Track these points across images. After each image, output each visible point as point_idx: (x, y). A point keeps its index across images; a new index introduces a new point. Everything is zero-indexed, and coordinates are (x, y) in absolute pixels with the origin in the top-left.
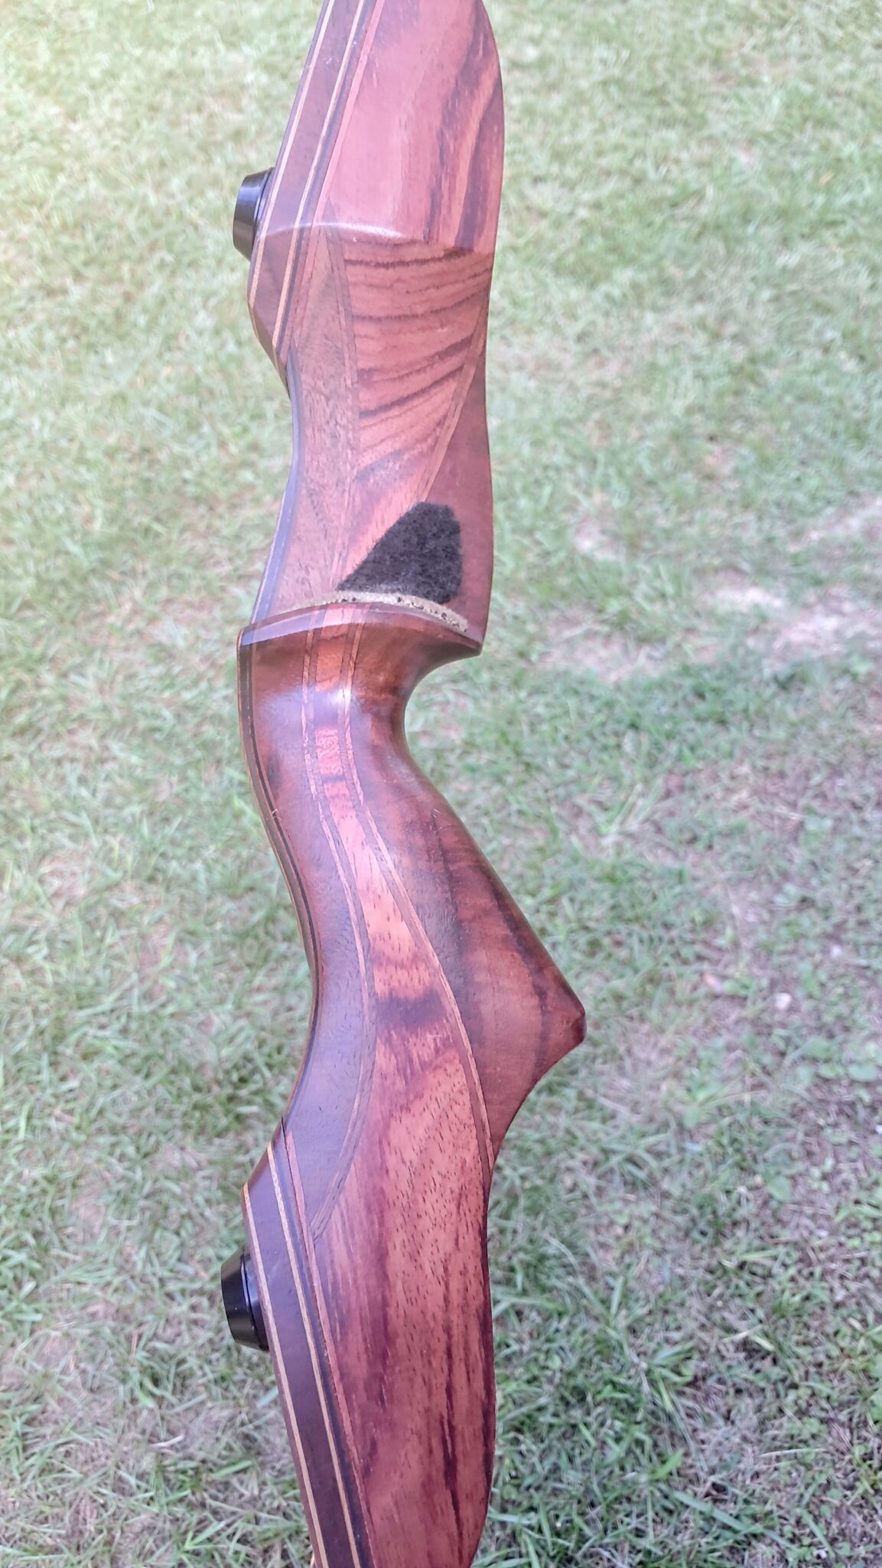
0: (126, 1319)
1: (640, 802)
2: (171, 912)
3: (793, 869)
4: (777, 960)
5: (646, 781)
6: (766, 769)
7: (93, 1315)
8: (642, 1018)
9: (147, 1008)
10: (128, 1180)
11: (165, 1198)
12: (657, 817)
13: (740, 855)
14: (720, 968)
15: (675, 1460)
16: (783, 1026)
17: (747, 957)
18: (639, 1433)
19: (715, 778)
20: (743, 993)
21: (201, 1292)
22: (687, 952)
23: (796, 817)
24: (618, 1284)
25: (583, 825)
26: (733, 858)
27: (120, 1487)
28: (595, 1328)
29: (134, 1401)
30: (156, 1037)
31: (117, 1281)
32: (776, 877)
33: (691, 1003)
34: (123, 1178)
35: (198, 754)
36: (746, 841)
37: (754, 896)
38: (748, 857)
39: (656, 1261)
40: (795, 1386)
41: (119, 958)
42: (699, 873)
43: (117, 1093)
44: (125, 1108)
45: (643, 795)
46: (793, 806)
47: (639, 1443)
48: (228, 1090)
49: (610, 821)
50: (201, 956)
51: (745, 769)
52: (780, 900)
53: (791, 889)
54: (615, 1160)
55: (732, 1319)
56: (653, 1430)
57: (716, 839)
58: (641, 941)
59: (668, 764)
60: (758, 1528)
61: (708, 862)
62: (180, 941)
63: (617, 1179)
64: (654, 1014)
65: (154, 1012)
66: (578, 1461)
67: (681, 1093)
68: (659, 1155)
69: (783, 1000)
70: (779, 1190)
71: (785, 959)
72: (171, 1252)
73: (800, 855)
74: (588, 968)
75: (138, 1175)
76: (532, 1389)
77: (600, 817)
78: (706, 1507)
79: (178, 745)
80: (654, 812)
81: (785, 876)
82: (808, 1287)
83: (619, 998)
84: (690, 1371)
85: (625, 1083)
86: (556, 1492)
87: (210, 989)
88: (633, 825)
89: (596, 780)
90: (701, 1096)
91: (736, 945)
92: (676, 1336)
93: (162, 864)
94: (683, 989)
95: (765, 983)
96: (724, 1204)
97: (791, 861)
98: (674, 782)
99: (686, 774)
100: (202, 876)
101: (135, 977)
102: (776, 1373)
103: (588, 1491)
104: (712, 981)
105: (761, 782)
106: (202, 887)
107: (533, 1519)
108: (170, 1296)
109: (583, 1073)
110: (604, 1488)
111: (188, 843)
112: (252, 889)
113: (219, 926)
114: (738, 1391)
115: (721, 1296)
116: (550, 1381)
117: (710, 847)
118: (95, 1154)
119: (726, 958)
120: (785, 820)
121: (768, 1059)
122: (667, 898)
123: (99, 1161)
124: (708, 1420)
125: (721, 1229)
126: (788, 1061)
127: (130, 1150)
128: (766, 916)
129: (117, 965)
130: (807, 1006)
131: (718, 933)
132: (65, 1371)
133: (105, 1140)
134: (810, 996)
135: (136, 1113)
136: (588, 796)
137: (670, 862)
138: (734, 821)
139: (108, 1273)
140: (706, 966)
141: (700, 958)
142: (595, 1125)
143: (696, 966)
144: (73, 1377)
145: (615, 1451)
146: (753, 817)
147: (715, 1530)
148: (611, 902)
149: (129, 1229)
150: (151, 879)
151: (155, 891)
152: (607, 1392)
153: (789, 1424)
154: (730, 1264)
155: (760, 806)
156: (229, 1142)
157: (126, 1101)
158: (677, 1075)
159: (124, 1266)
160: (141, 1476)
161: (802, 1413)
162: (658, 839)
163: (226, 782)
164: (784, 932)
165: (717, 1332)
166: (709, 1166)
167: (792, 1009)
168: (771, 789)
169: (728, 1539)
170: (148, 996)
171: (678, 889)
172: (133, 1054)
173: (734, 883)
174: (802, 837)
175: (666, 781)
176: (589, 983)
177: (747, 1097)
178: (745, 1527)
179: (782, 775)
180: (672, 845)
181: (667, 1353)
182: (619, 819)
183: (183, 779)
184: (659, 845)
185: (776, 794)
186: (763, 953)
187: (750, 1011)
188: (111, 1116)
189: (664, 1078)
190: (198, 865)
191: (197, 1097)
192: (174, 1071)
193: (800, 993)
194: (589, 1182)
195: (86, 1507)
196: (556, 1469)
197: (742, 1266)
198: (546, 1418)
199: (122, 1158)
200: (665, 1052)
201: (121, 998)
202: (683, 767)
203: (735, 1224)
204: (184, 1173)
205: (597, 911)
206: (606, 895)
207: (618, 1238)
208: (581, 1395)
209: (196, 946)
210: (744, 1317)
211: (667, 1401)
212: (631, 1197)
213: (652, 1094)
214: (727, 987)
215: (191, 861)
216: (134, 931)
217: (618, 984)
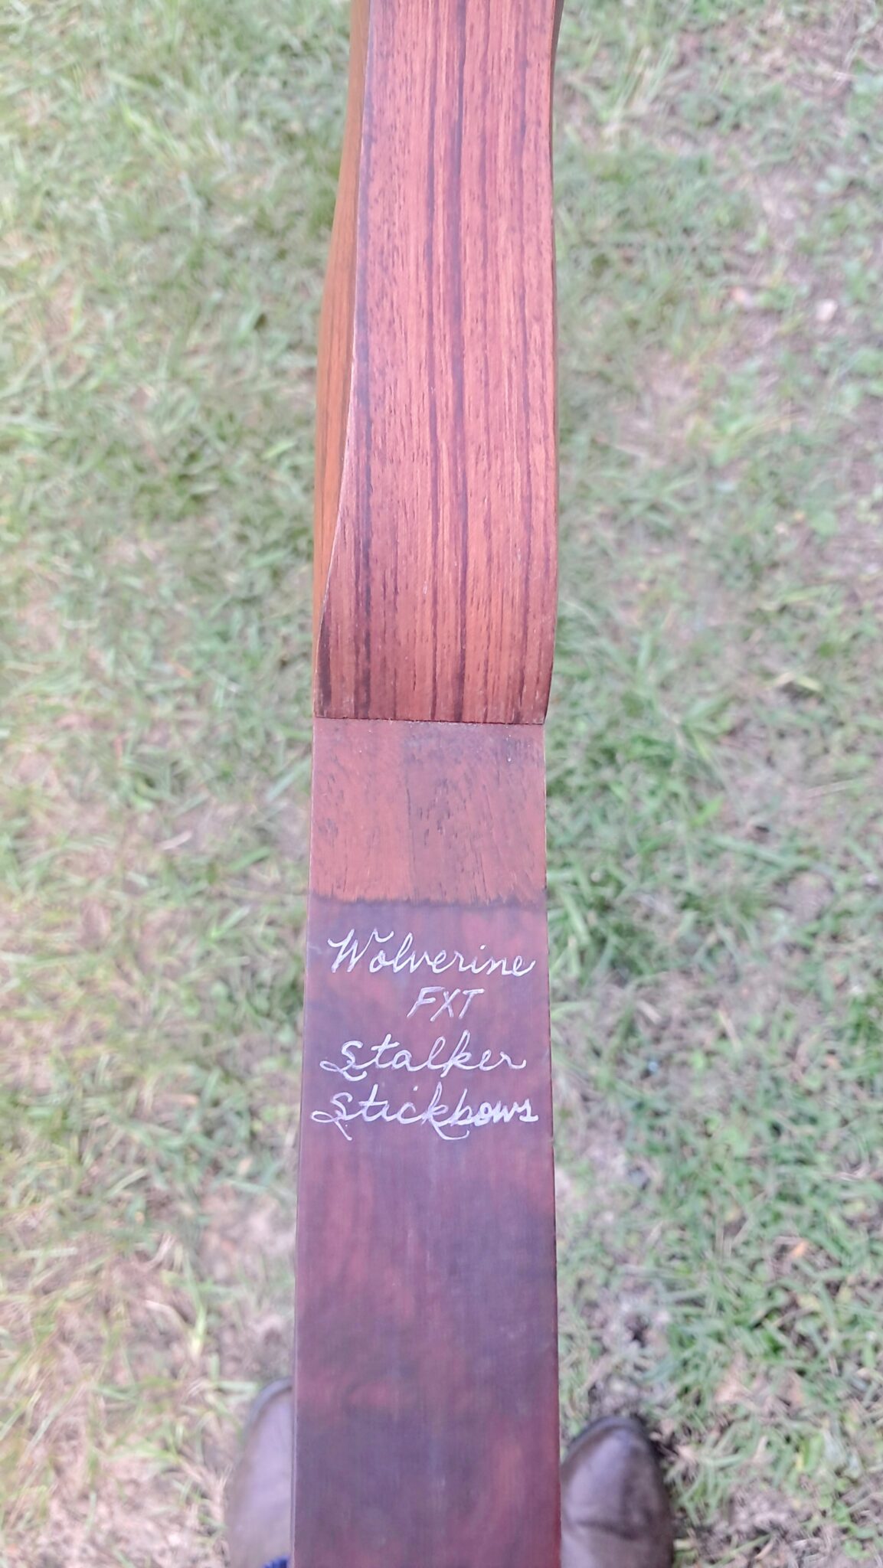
0: (106, 727)
1: (649, 74)
2: (72, 266)
3: (839, 145)
4: (820, 261)
5: (655, 45)
6: (803, 16)
7: (68, 728)
8: (661, 346)
9: (64, 385)
10: (80, 580)
11: (126, 595)
12: (671, 92)
13: (773, 132)
14: (751, 279)
15: (713, 806)
16: (826, 338)
17: (781, 263)
18: (676, 785)
19: (741, 35)
20: (778, 305)
21: (184, 690)
22: (713, 261)
23: (841, 76)
24: (645, 643)
25: (577, 111)
26: (765, 139)
27: (131, 888)
28: (621, 688)
29: (129, 806)
30: (81, 417)
31: (87, 687)
32: (819, 158)
33: (718, 324)
34: (73, 579)
35: (71, 58)
36: (780, 115)
37: (791, 186)
38: (784, 135)
39: (686, 615)
40: (841, 724)
41: (18, 328)
42: (724, 162)
43: (47, 486)
44: (61, 501)
45: (652, 63)
46: (837, 63)
47: (675, 796)
48: (176, 468)
49: (612, 104)
50: (118, 317)
51: (778, 19)
52: (823, 187)
53: (837, 173)
54: (636, 509)
55: (770, 663)
56: (691, 780)
57: (745, 114)
58: (657, 252)
59: (682, 17)
60: (803, 860)
61: (734, 147)
62: (89, 302)
63: (639, 531)
64: (676, 341)
65: (73, 389)
66: (612, 816)
67: (708, 428)
68: (686, 500)
69: (826, 309)
70: (826, 523)
71: (828, 259)
72: (145, 652)
73: (847, 126)
74: (594, 291)
75: (89, 572)
76: (560, 753)
77: (597, 99)
78: (748, 846)
79: (42, 49)
80: (666, 87)
81: (829, 156)
82: (855, 624)
83: (634, 324)
84: (727, 721)
85: (643, 425)
86: (589, 849)
87: (136, 355)
88: (641, 107)
89: (592, 48)
90: (733, 428)
91: (770, 249)
92: (710, 687)
93: (49, 206)
94: (708, 308)
95: (805, 290)
96: (761, 543)
97: (836, 136)
98: (690, 42)
99: (704, 31)
100: (102, 218)
101: (41, 348)
102: (822, 712)
103: (624, 844)
104: (742, 297)
105: (799, 35)
106: (104, 230)
107: (567, 874)
108: (150, 699)
109: (595, 416)
110: (640, 840)
111: (77, 177)
112: (165, 230)
113: (133, 279)
114: (782, 735)
115: (761, 642)
116: (577, 744)
117: (736, 127)
118: (35, 555)
119: (760, 265)
120: (828, 82)
121: (808, 380)
122: (685, 196)
123: (41, 562)
124: (748, 768)
125: (759, 570)
126: (832, 380)
127: (75, 546)
128: (805, 208)
129: (18, 337)
130: (853, 314)
131: (749, 236)
132: (46, 785)
133: (42, 538)
134: (858, 302)
135: (75, 502)
136: (581, 72)
137: (686, 151)
138: (767, 87)
139: (75, 680)
140: (735, 278)
141: (728, 268)
142: (611, 472)
143: (724, 278)
144: (56, 789)
145: (650, 805)
146: (789, 83)
147: (758, 866)
148: (618, 207)
149: (91, 632)
150: (40, 227)
151: (49, 241)
152: (639, 749)
153: (836, 760)
154: (770, 606)
155: (800, 68)
156: (189, 527)
157: (60, 491)
158: (703, 408)
159: (92, 671)
160: (152, 876)
161: (850, 749)
162: (673, 122)
163: (112, 92)
164: (828, 226)
165: (757, 679)
166: (743, 505)
167: (837, 319)
168: (811, 42)
169: (773, 874)
170: (63, 370)
171: (700, 183)
172: (58, 439)
173: (768, 171)
174: (849, 103)
175: (680, 42)
176: (597, 310)
177: (785, 426)
178: (790, 861)
179: (824, 22)
180: (689, 128)
181: (702, 706)
182: (622, 100)
183: (58, 94)
184: (674, 131)
185: (817, 49)
186: (803, 254)
187: (786, 327)
188: (45, 511)
189: (687, 414)
190: (95, 205)
191: (141, 480)
192: (110, 453)
193: (846, 299)
194: (608, 535)
195: (98, 913)
196: (588, 829)
197: (783, 609)
198: (574, 781)
199: (67, 555)
200: (689, 384)
201: (32, 375)
202: (702, 21)
203: (774, 565)
204: (143, 566)
205: (602, 221)
206: (611, 198)
207: (643, 595)
208: (610, 754)
209: (111, 306)
210: (786, 661)
211: (705, 750)
212: (655, 550)
213: (675, 434)
214: (761, 300)
215: (86, 199)
216: (31, 294)
217: (630, 307)
